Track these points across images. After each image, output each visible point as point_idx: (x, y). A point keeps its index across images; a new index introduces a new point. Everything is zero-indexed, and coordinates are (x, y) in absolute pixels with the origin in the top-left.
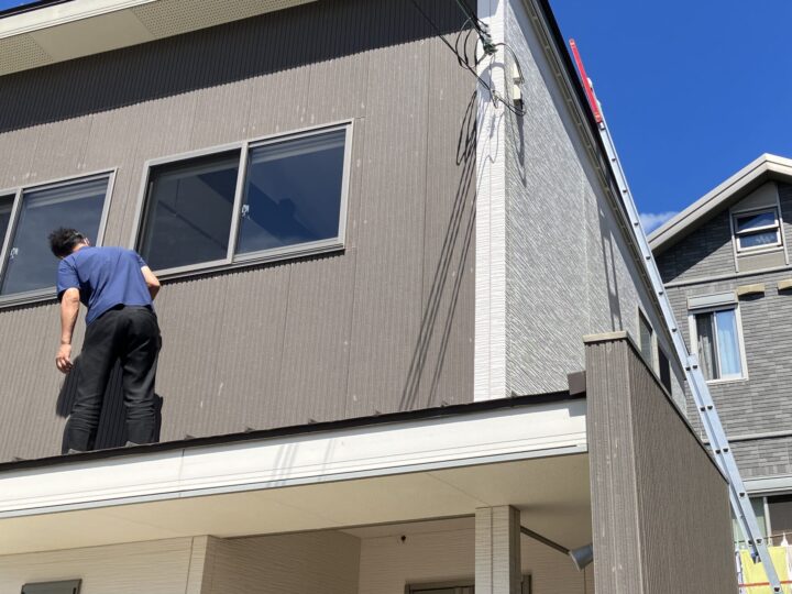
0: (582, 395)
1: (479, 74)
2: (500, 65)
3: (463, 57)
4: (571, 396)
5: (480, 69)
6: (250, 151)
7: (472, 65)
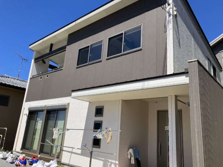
0: (188, 73)
1: (167, 11)
2: (171, 8)
3: (163, 8)
4: (185, 73)
5: (167, 10)
6: (125, 33)
7: (165, 9)
